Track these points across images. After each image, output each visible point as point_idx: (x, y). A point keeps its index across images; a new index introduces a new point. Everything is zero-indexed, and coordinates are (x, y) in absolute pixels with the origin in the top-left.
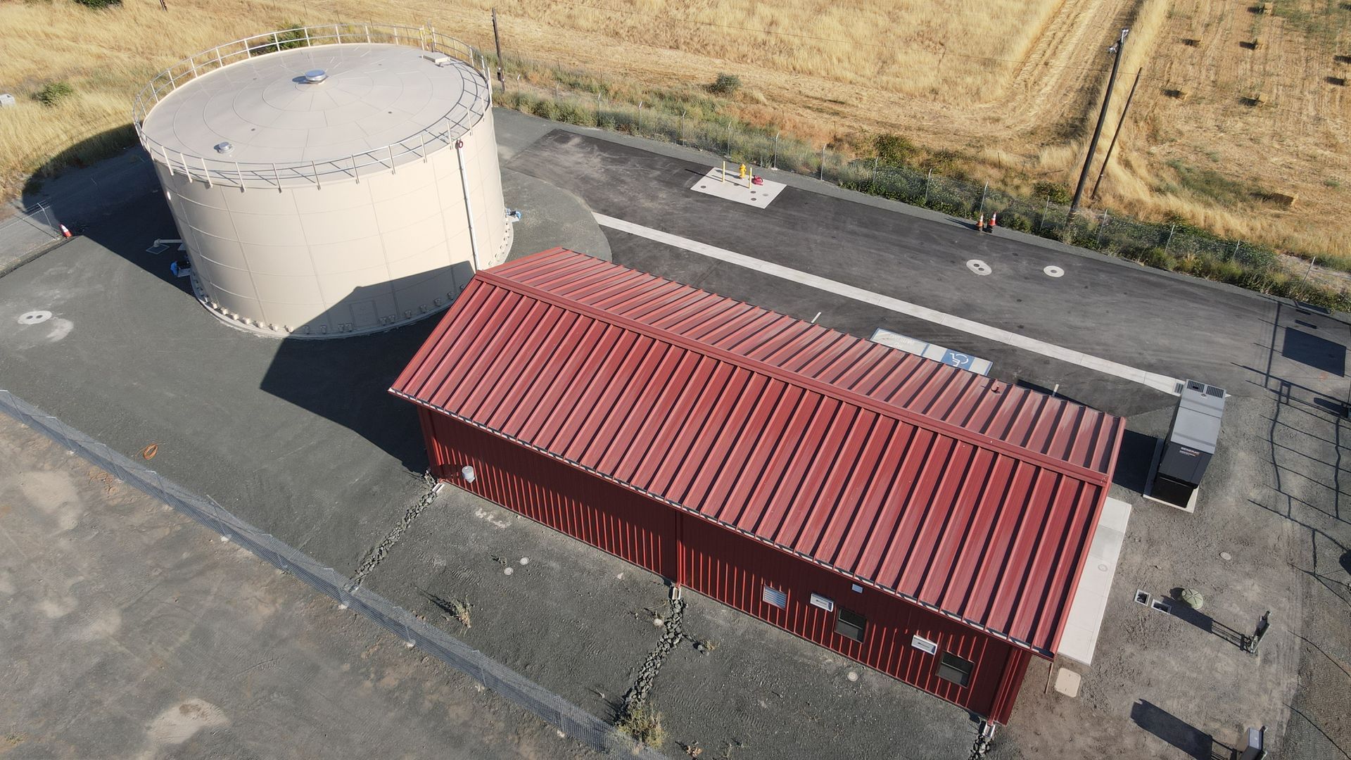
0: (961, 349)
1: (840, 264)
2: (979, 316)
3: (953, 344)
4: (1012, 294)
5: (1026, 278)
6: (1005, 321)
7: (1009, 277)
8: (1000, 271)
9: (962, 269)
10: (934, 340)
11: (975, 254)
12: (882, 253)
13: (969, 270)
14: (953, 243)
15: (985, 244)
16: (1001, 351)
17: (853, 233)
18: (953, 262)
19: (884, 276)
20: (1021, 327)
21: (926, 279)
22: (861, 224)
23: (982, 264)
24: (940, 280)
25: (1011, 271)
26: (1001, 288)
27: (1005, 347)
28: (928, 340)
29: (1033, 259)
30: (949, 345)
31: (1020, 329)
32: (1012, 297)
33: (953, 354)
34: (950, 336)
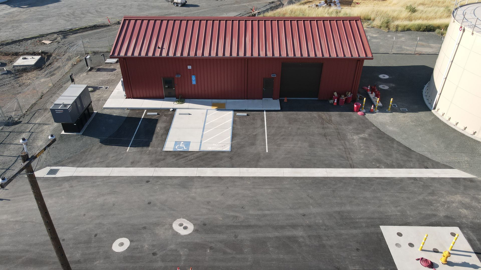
0: (181, 153)
1: (281, 191)
2: (175, 181)
3: (186, 155)
4: (155, 208)
5: (145, 228)
6: (158, 183)
7: (157, 224)
8: (166, 229)
9: (196, 220)
10: (198, 154)
11: (188, 240)
12: (260, 213)
13: (190, 220)
14: (211, 248)
15: (183, 258)
16: (158, 161)
17: (294, 226)
18: (205, 225)
19: (248, 192)
20: (148, 182)
21: (218, 199)
22: (293, 239)
23: (183, 232)
24: (208, 203)
25: (157, 232)
26: (163, 210)
27: (157, 164)
28: (201, 153)
29: (138, 255)
30: (189, 154)
31: (148, 180)
32: (155, 205)
33: (185, 148)
34: (190, 160)
